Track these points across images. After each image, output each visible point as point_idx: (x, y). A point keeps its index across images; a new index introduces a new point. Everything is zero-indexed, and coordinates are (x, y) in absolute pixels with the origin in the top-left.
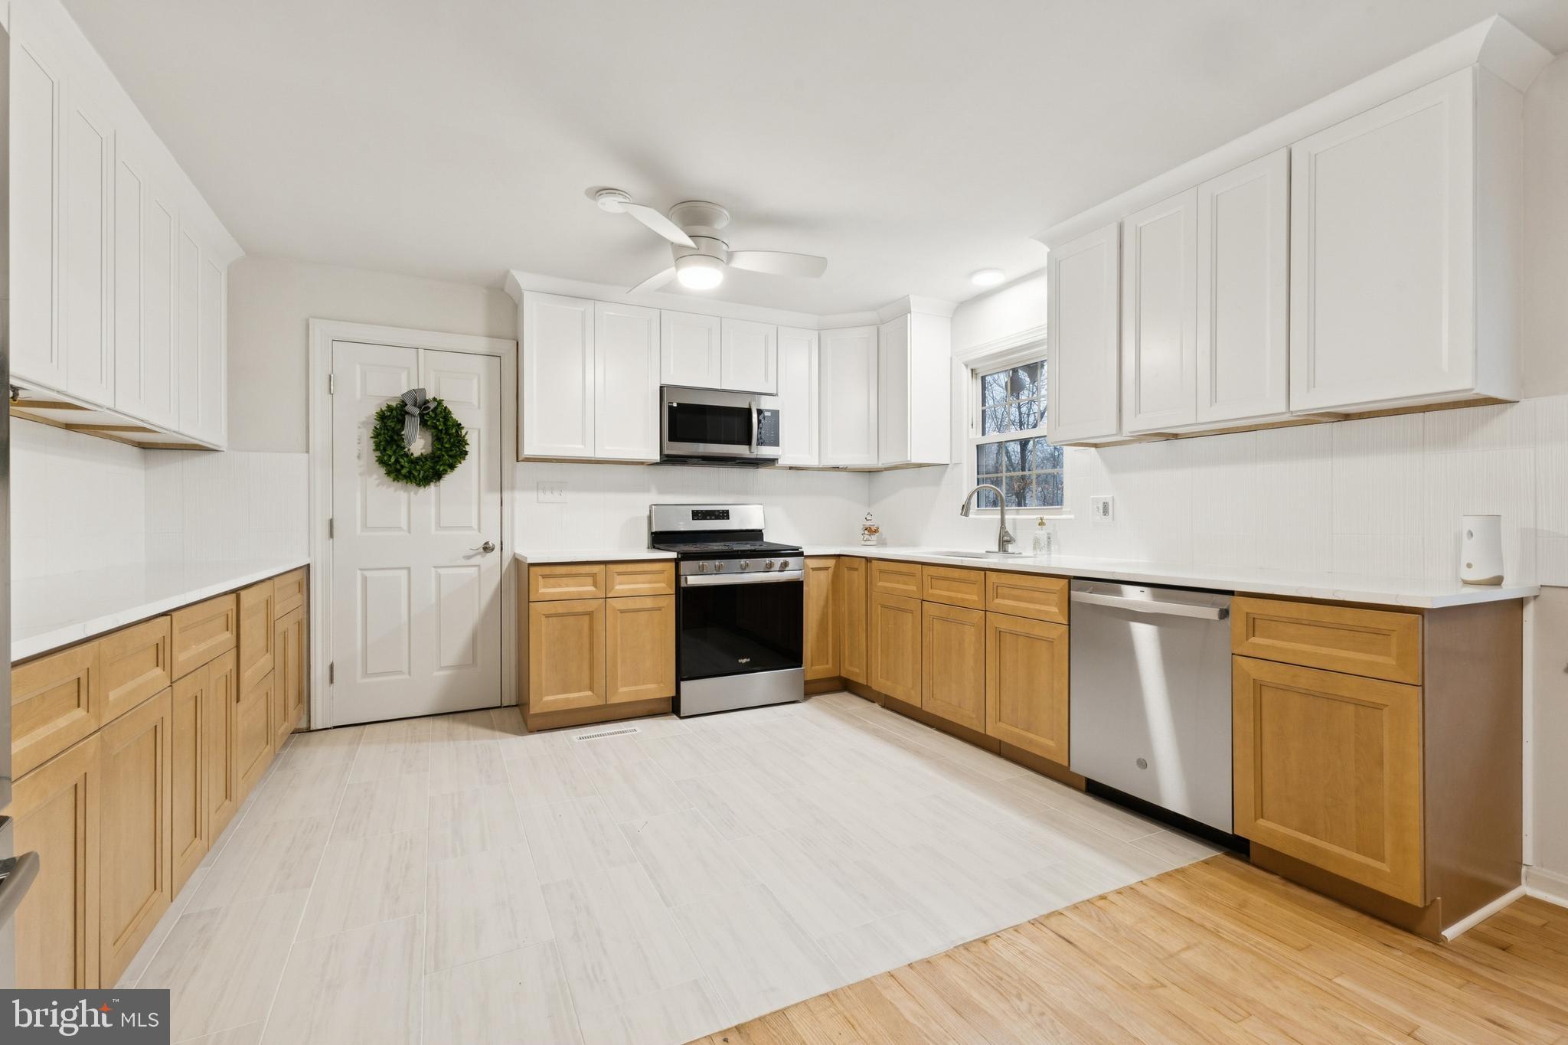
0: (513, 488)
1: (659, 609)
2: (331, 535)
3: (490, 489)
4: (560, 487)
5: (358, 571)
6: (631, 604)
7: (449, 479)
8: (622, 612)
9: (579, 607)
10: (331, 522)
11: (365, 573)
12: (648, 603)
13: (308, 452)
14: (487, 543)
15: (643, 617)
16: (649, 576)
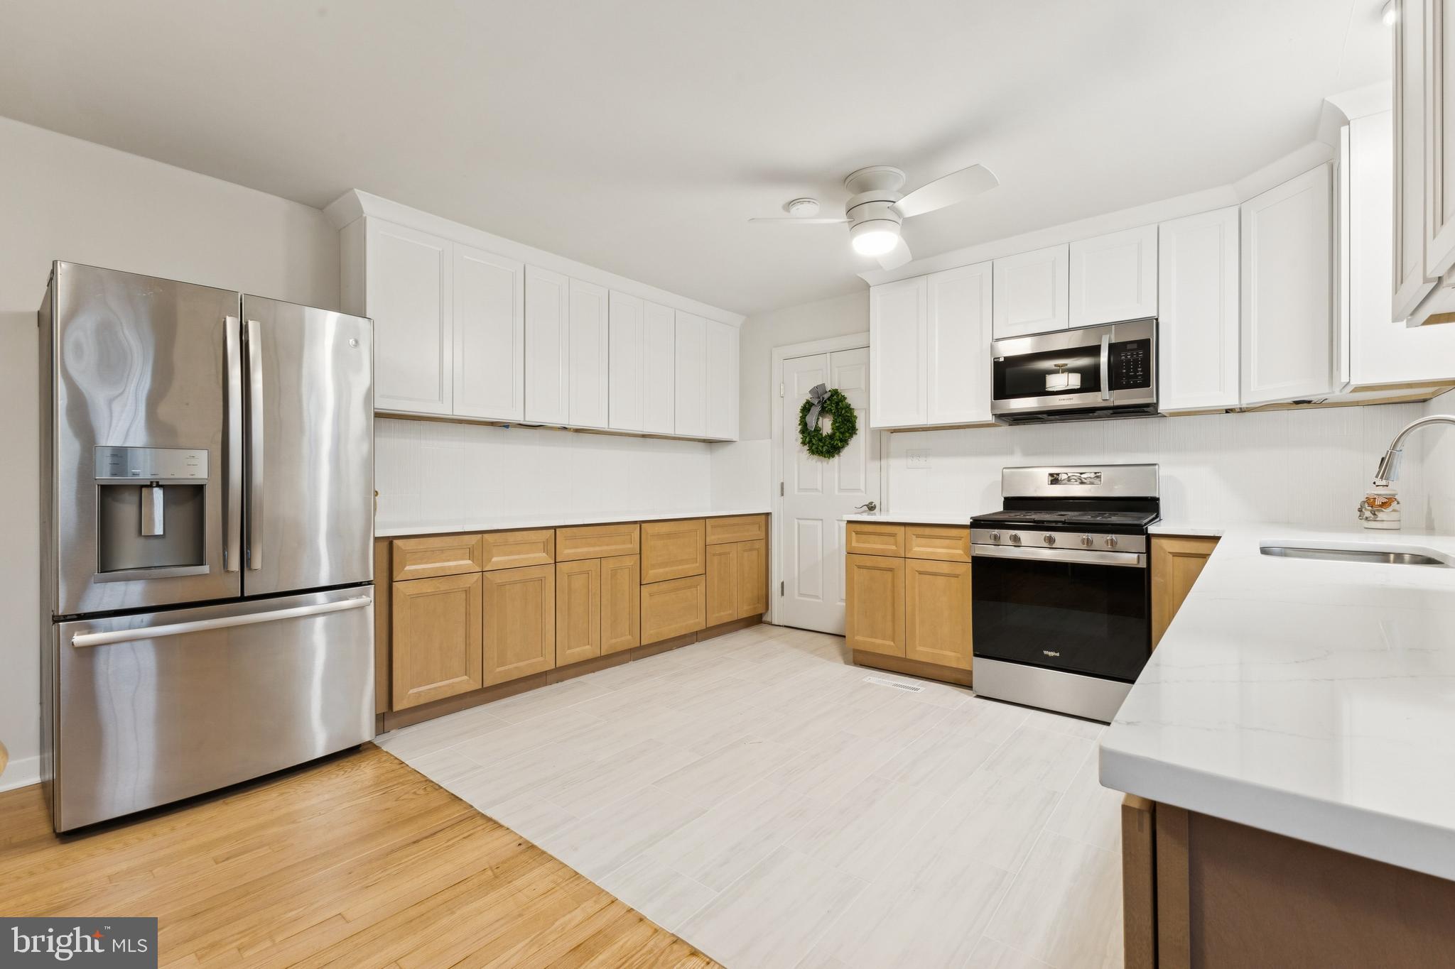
0: (888, 456)
1: (956, 576)
2: (782, 495)
3: (873, 458)
4: (924, 453)
5: (796, 520)
6: (929, 566)
7: (846, 452)
8: (921, 573)
9: (883, 563)
10: (782, 484)
11: (800, 521)
12: (945, 568)
13: (771, 438)
14: (871, 503)
15: (941, 581)
16: (947, 541)
